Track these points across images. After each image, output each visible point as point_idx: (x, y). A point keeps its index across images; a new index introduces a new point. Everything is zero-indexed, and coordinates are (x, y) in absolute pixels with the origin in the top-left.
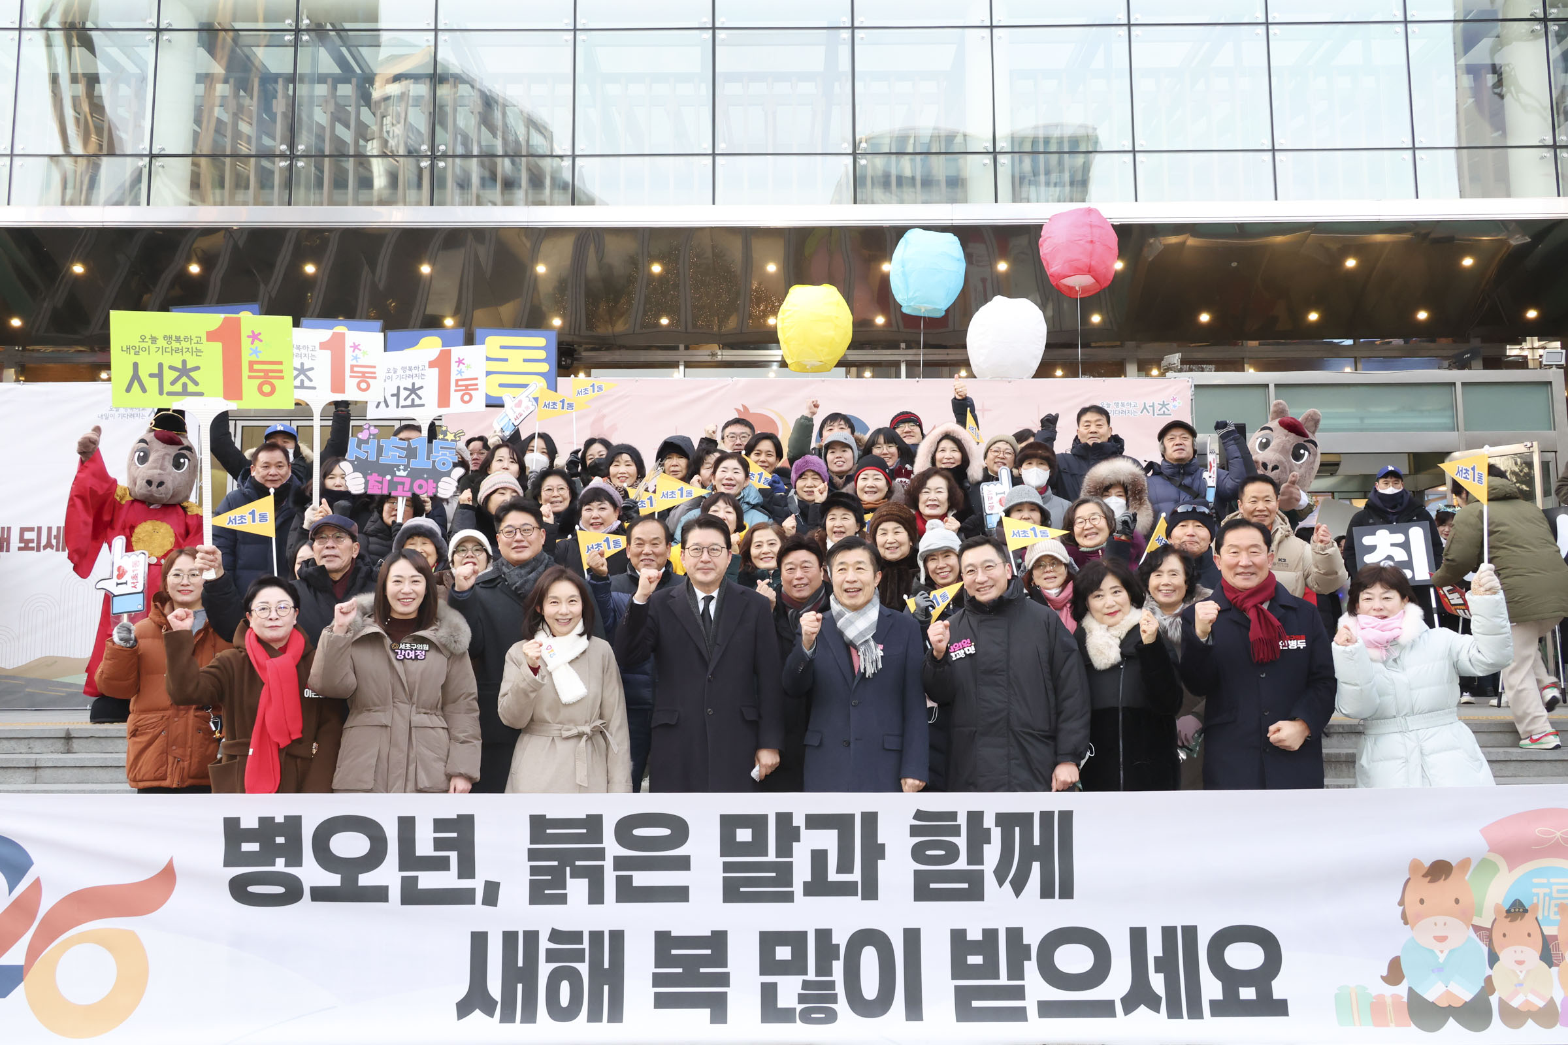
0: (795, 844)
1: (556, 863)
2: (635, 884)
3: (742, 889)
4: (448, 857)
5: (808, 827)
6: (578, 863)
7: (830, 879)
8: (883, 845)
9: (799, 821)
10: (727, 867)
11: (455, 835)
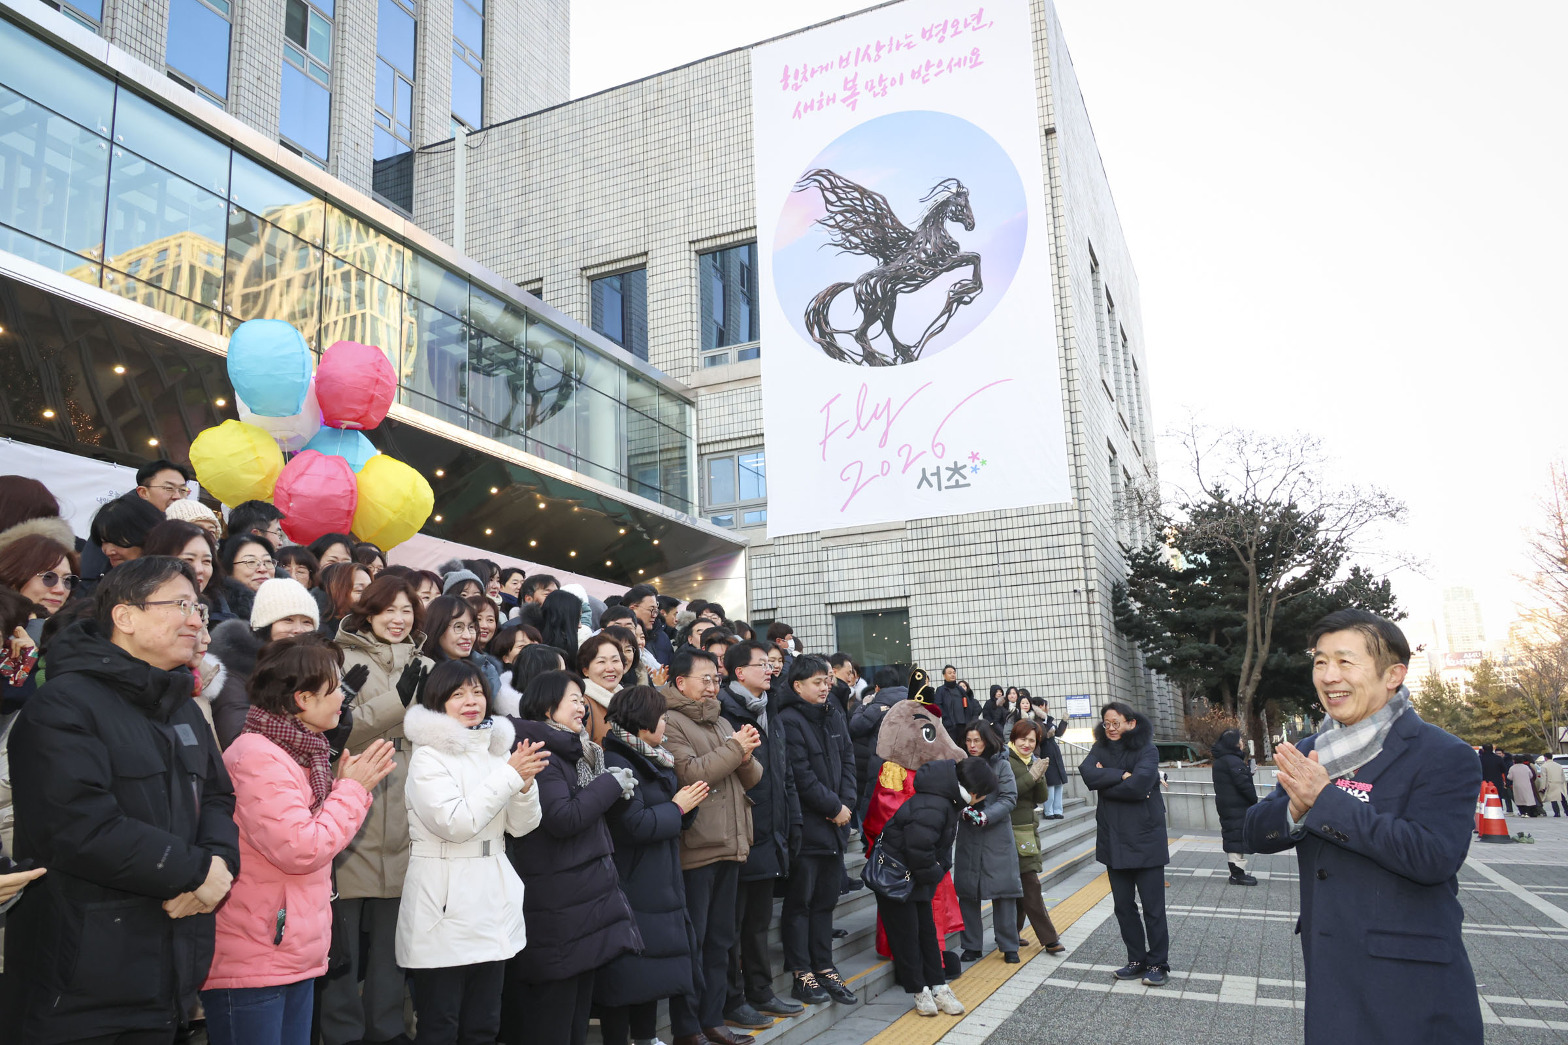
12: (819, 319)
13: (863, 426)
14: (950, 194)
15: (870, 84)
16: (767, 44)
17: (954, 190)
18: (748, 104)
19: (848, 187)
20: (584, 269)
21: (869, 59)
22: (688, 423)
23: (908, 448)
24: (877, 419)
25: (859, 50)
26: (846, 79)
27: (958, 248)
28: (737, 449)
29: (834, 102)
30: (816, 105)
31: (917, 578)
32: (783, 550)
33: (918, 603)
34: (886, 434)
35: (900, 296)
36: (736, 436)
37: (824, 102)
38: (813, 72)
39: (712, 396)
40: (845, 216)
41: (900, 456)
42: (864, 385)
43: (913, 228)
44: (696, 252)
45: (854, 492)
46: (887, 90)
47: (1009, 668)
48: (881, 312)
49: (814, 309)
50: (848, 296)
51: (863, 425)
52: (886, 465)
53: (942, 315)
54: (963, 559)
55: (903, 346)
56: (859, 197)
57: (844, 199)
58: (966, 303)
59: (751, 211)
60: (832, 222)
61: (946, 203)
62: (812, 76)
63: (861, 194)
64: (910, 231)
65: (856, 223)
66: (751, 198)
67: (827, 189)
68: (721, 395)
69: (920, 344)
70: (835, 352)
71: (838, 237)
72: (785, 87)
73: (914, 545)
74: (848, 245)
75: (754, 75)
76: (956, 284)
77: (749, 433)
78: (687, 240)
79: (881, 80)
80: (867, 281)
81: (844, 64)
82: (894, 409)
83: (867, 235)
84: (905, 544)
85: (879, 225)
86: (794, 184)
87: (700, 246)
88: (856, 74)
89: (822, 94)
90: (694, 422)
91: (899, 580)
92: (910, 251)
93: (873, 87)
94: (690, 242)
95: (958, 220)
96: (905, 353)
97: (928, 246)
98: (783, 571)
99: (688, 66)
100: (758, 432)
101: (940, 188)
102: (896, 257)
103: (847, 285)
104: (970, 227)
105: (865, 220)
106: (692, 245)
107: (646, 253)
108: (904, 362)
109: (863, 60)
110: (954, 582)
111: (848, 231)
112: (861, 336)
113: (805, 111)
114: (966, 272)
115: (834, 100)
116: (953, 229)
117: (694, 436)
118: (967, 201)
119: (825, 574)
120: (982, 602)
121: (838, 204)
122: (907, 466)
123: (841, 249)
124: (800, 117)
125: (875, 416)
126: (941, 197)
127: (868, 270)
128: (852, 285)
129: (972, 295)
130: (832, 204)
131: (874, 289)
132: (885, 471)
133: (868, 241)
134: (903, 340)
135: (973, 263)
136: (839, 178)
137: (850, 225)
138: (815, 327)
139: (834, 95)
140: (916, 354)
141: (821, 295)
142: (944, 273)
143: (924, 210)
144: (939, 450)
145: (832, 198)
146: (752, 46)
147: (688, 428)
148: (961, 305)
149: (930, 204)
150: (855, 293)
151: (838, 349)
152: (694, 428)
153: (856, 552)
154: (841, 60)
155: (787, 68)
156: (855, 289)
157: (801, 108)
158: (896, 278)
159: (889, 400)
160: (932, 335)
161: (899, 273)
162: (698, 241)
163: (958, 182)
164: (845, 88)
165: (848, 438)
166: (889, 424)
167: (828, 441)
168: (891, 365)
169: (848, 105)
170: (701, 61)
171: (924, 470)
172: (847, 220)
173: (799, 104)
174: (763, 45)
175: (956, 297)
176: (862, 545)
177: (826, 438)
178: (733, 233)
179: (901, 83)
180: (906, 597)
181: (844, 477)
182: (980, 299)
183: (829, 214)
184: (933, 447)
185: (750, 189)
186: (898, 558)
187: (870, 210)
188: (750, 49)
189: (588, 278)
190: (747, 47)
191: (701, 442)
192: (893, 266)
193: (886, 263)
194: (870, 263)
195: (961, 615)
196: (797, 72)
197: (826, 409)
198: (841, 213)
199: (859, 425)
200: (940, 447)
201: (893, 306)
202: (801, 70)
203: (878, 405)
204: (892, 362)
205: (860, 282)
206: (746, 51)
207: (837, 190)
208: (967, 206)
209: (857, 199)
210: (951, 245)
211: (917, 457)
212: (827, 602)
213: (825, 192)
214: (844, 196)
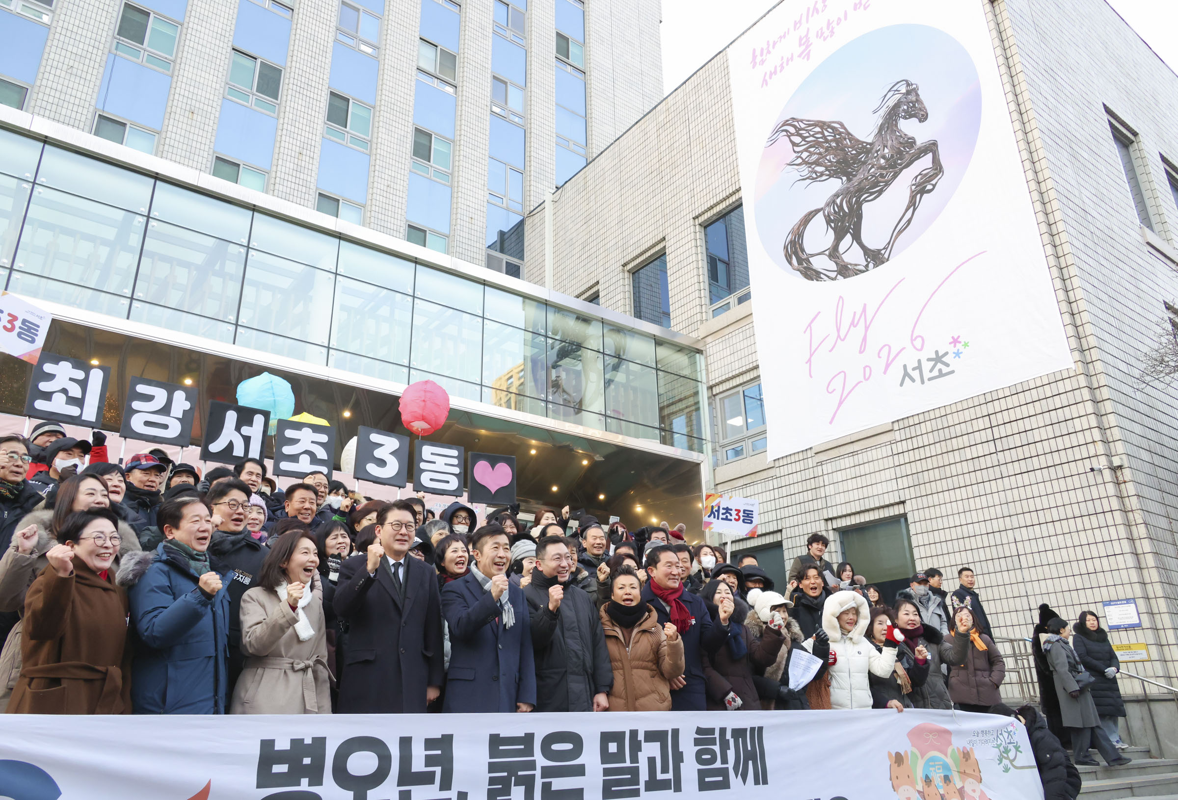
0: (639, 753)
1: (505, 774)
2: (553, 788)
3: (613, 789)
4: (434, 772)
5: (645, 741)
6: (520, 773)
7: (658, 778)
8: (682, 752)
9: (641, 737)
10: (606, 772)
11: (439, 752)
12: (796, 249)
13: (842, 338)
14: (901, 95)
15: (820, 32)
16: (739, 39)
17: (903, 90)
18: (728, 92)
19: (810, 125)
20: (624, 265)
21: (818, 12)
22: (699, 370)
23: (887, 347)
24: (855, 326)
25: (809, 9)
26: (800, 37)
27: (915, 142)
28: (741, 384)
29: (792, 60)
30: (778, 69)
31: (910, 481)
32: (784, 471)
33: (915, 507)
34: (865, 339)
35: (865, 207)
36: (737, 372)
37: (785, 65)
38: (775, 43)
39: (717, 342)
40: (810, 152)
41: (880, 357)
42: (841, 297)
43: (870, 140)
44: (700, 225)
45: (841, 403)
46: (834, 30)
47: (1026, 572)
48: (850, 225)
49: (791, 242)
50: (819, 220)
51: (842, 336)
52: (868, 369)
53: (907, 210)
54: (956, 453)
55: (873, 251)
56: (820, 130)
57: (807, 137)
58: (930, 191)
59: (736, 176)
60: (799, 161)
61: (897, 105)
62: (774, 47)
63: (821, 128)
64: (867, 144)
65: (820, 154)
66: (735, 165)
67: (793, 135)
68: (724, 338)
69: (890, 245)
70: (811, 274)
71: (805, 171)
72: (753, 67)
73: (904, 446)
74: (814, 176)
75: (731, 69)
76: (916, 177)
77: (748, 367)
78: (691, 217)
79: (829, 24)
80: (834, 202)
81: (798, 25)
82: (870, 314)
83: (830, 161)
84: (894, 446)
85: (840, 148)
86: (767, 140)
87: (702, 219)
88: (808, 29)
89: (782, 58)
90: (703, 367)
91: (893, 485)
92: (869, 162)
93: (822, 34)
94: (693, 218)
95: (911, 116)
96: (876, 257)
97: (886, 151)
98: (784, 491)
99: (685, 83)
100: (755, 364)
101: (891, 93)
102: (857, 171)
103: (817, 211)
104: (923, 118)
105: (827, 149)
106: (697, 220)
107: (664, 239)
108: (876, 266)
109: (812, 16)
110: (949, 480)
111: (812, 164)
112: (834, 253)
113: (770, 78)
114: (926, 162)
115: (792, 59)
116: (908, 127)
117: (704, 380)
118: (917, 95)
119: (822, 489)
120: (983, 498)
121: (803, 143)
122: (888, 366)
123: (809, 181)
124: (767, 84)
125: (853, 324)
126: (891, 103)
127: (834, 192)
128: (822, 209)
129: (933, 182)
130: (797, 145)
131: (841, 207)
132: (867, 376)
133: (831, 166)
134: (872, 245)
135: (931, 151)
136: (802, 121)
137: (814, 157)
138: (794, 258)
139: (792, 54)
140: (886, 256)
141: (796, 227)
142: (904, 170)
143: (878, 120)
144: (918, 344)
145: (797, 139)
146: (728, 46)
147: (699, 374)
148: (925, 195)
149: (883, 112)
150: (825, 216)
151: (815, 271)
152: (704, 373)
153: (848, 462)
154: (796, 23)
155: (754, 50)
156: (824, 212)
157: (767, 77)
158: (860, 191)
159: (865, 305)
160: (900, 232)
161: (862, 184)
162: (700, 215)
163: (906, 81)
164: (800, 45)
165: (830, 351)
166: (867, 328)
167: (812, 358)
168: (864, 272)
169: (804, 58)
170: (693, 75)
171: (905, 367)
172: (811, 154)
173: (766, 73)
174: (736, 42)
175: (918, 188)
176: (853, 453)
177: (811, 355)
178: (724, 199)
179: (846, 18)
180: (903, 502)
181: (830, 390)
182: (942, 183)
183: (796, 155)
184: (912, 340)
185: (735, 159)
186: (889, 462)
187: (829, 138)
188: (727, 49)
189: (629, 271)
190: (725, 49)
191: (711, 384)
192: (855, 181)
193: (849, 180)
194: (835, 185)
195: (962, 515)
196: (762, 50)
197: (809, 329)
198: (806, 150)
199: (839, 336)
200: (919, 339)
201: (860, 217)
202: (765, 47)
203: (855, 313)
204: (864, 269)
205: (828, 205)
206: (724, 52)
207: (801, 132)
208: (918, 100)
209: (818, 133)
210: (907, 142)
211: (897, 355)
212: (826, 517)
213: (793, 138)
214: (807, 135)
